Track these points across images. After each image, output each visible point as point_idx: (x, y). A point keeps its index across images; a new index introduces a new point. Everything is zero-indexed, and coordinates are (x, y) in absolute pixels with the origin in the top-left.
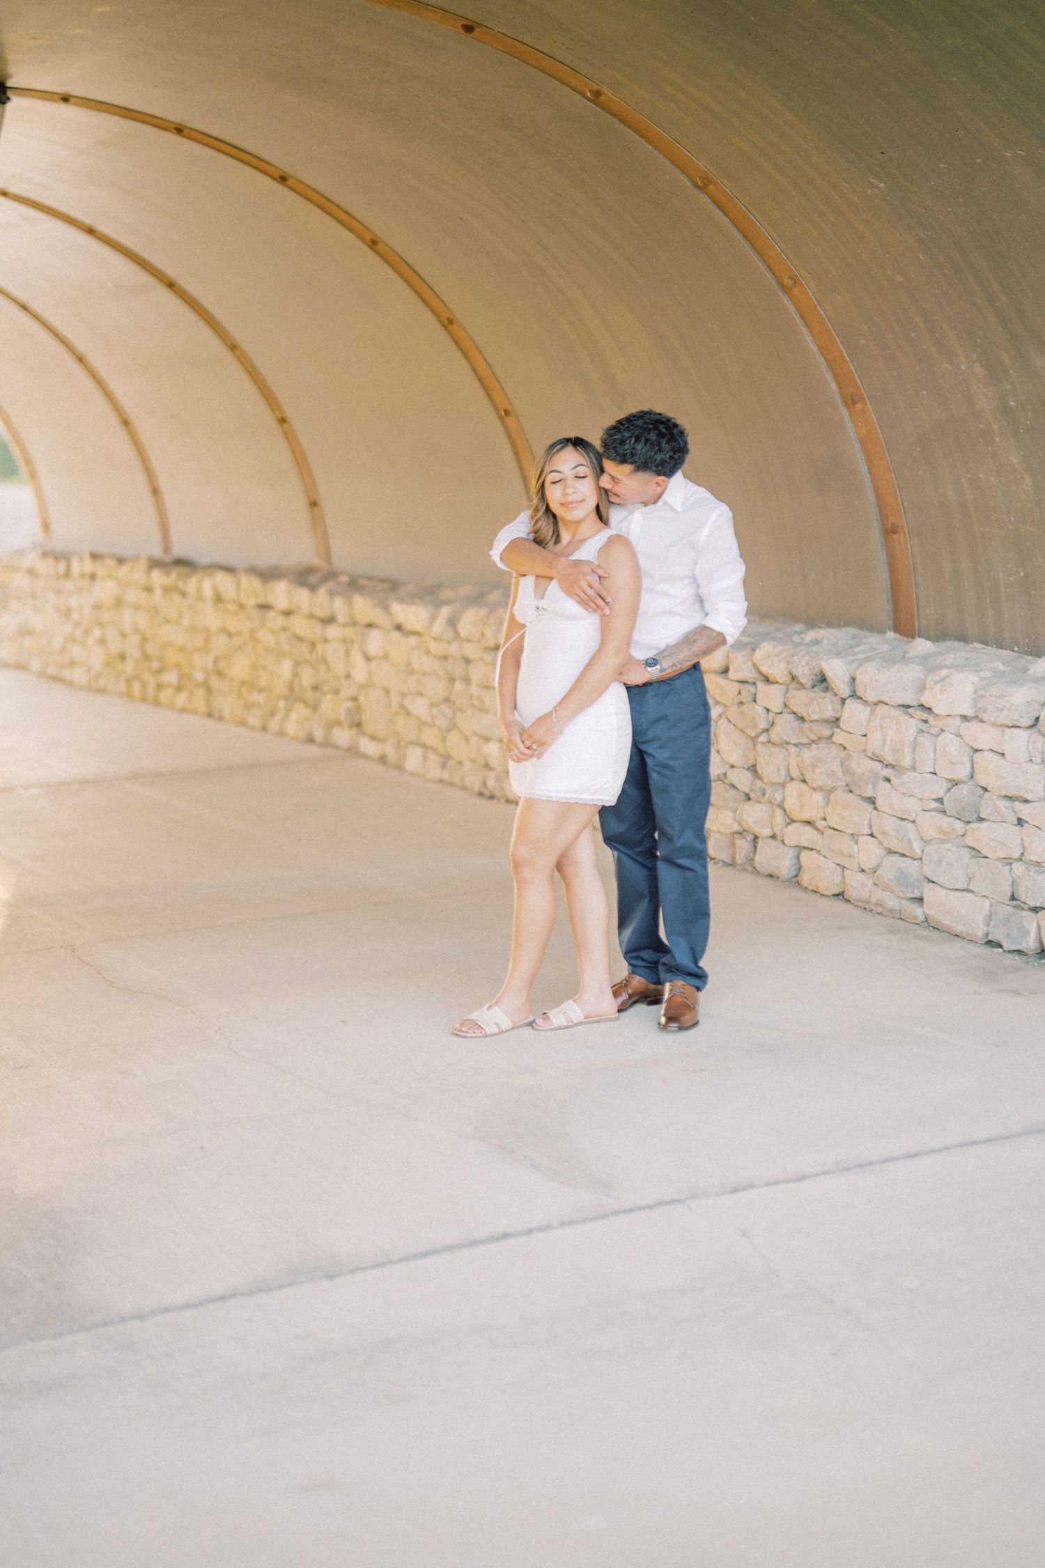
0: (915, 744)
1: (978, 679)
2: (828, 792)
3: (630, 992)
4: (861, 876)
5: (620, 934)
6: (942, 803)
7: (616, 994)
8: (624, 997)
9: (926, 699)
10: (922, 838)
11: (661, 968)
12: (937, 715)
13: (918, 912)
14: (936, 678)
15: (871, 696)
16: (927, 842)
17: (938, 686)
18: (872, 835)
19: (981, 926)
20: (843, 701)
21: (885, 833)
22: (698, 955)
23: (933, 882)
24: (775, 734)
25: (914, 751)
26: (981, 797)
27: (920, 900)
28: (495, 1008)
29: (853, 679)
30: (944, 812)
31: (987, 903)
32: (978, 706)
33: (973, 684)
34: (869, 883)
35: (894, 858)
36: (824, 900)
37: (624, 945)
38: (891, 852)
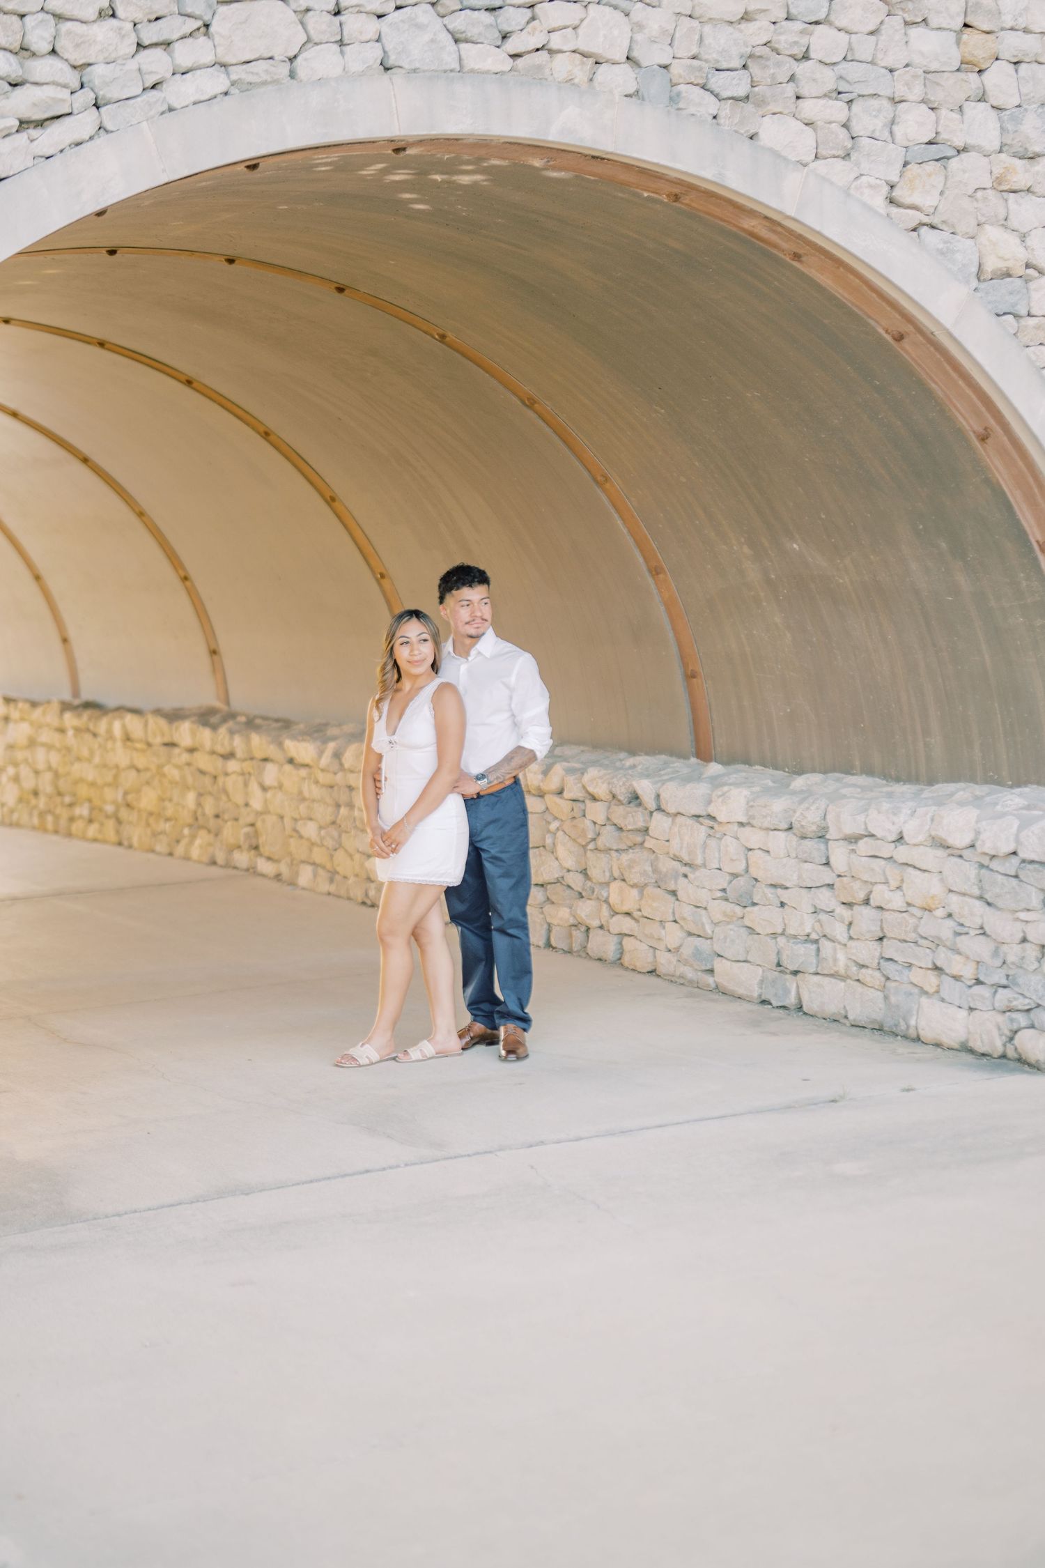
0: (705, 845)
1: (749, 793)
2: (641, 888)
3: (472, 1035)
4: (668, 955)
5: (464, 992)
6: (726, 892)
7: (461, 1036)
8: (468, 1039)
9: (712, 810)
10: (712, 921)
11: (496, 1016)
12: (721, 823)
13: (710, 980)
14: (720, 793)
15: (672, 810)
16: (716, 924)
17: (720, 799)
18: (675, 921)
19: (757, 989)
20: (651, 813)
21: (684, 919)
22: (524, 1004)
23: (722, 956)
24: (601, 842)
25: (704, 852)
26: (754, 886)
27: (711, 971)
28: (367, 1046)
29: (658, 796)
30: (727, 900)
31: (760, 970)
32: (750, 813)
33: (745, 797)
34: (674, 960)
35: (691, 939)
36: (640, 976)
37: (467, 999)
38: (690, 934)
